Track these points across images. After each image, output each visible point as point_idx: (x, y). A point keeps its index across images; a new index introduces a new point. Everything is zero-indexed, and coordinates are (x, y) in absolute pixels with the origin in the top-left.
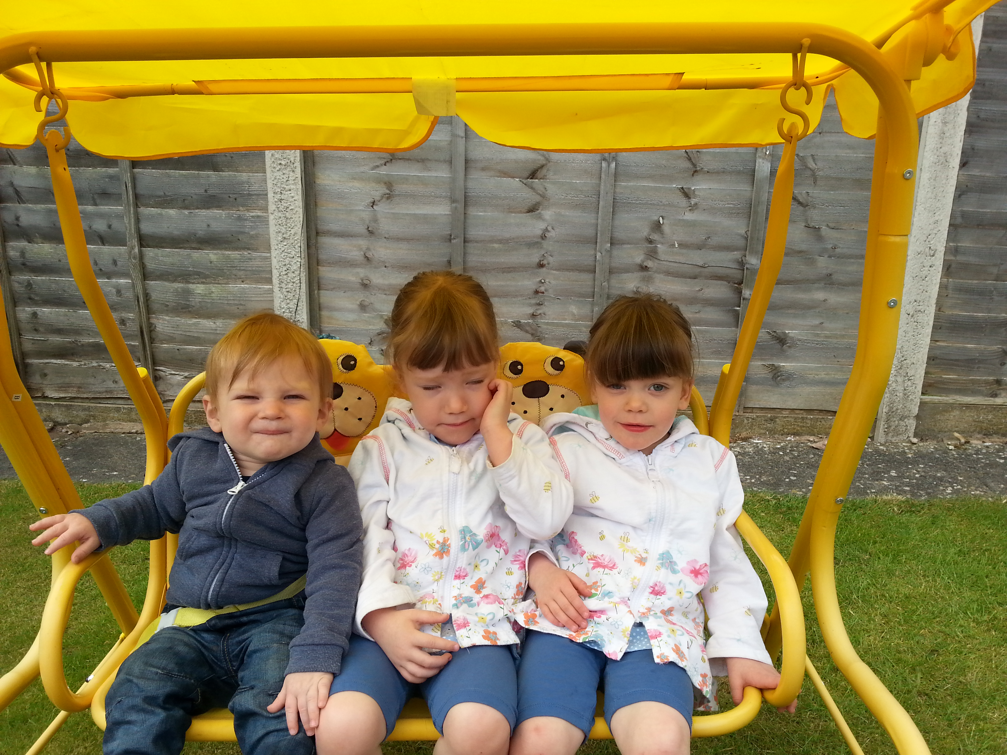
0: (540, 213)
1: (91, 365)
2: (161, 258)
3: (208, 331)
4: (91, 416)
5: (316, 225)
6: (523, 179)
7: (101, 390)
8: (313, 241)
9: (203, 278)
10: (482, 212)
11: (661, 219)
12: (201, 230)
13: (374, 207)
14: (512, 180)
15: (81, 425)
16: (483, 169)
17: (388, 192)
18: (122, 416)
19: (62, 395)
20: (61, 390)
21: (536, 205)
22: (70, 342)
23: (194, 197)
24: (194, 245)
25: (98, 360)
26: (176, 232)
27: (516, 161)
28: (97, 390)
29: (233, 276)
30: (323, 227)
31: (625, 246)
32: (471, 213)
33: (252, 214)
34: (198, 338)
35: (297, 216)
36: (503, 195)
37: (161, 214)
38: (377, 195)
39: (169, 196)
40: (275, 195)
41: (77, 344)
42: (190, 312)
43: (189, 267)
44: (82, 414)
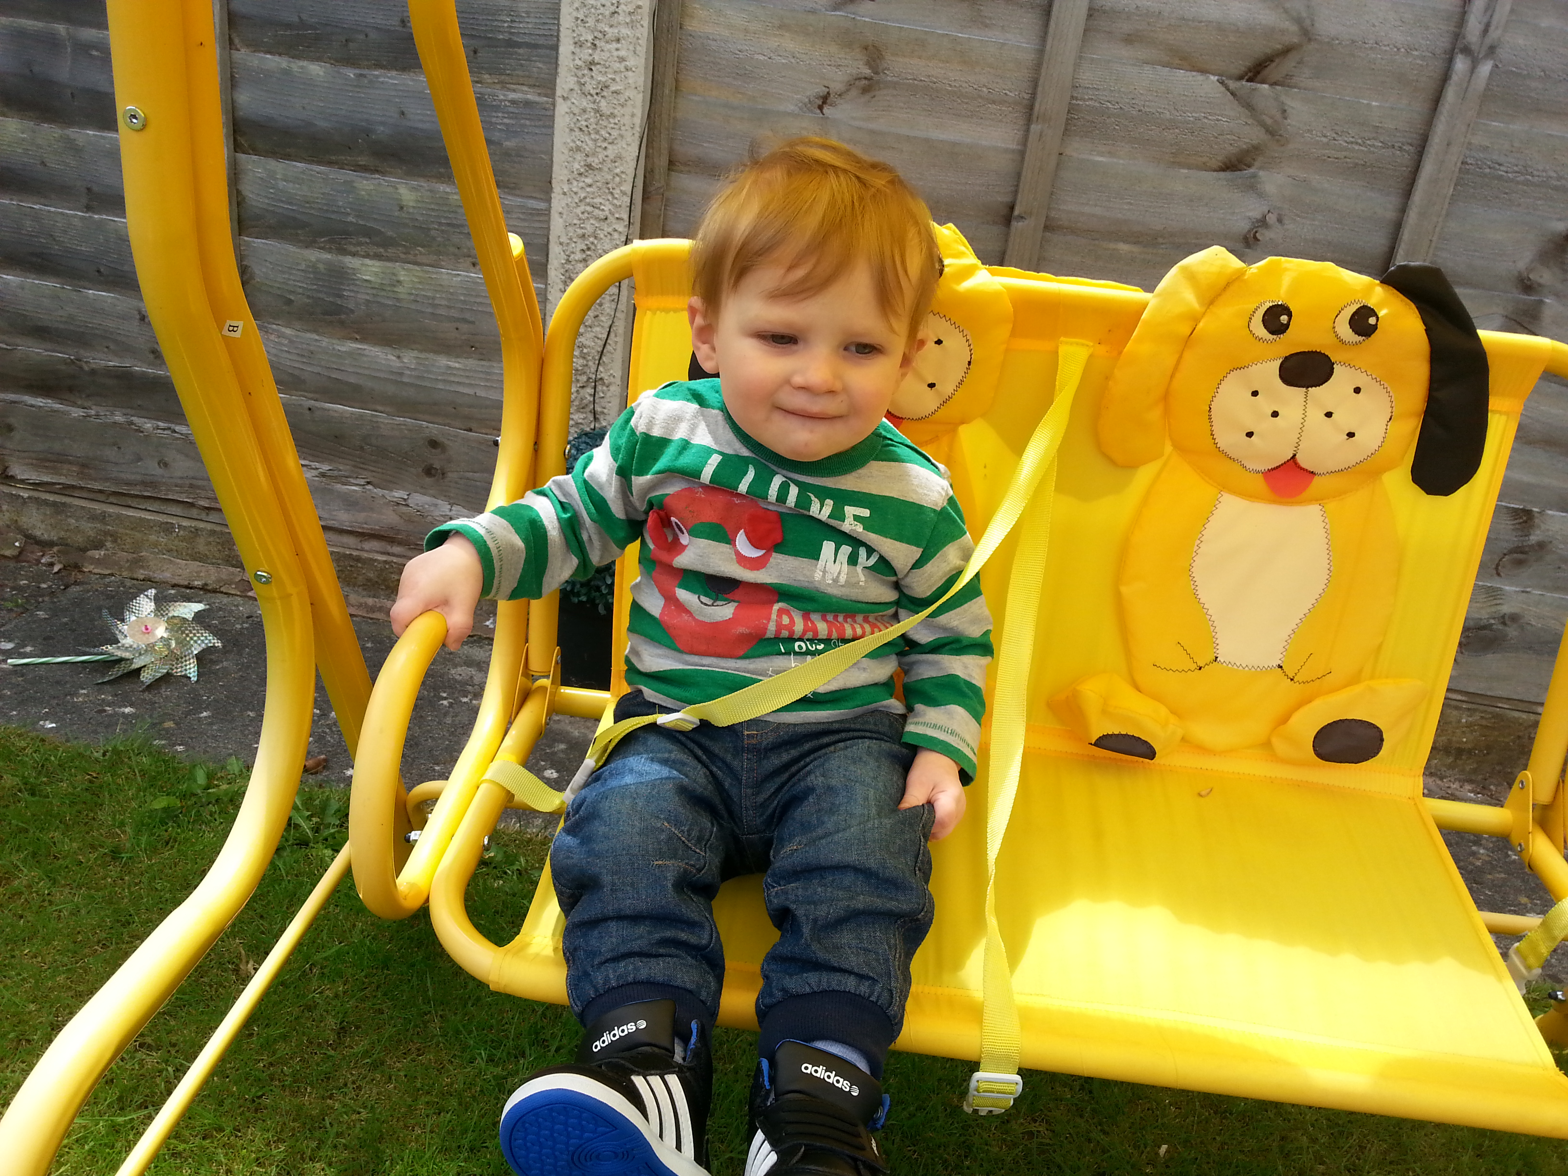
0: (1254, 176)
1: (110, 420)
2: (282, 184)
3: (382, 375)
4: (106, 533)
5: (671, 140)
6: (1230, 77)
7: (133, 477)
8: (658, 182)
9: (378, 245)
10: (1101, 154)
12: (382, 123)
13: (825, 110)
14: (1200, 77)
15: (84, 550)
16: (1129, 39)
17: (867, 72)
18: (176, 542)
19: (46, 479)
20: (46, 467)
21: (1248, 151)
22: (64, 361)
23: (373, 35)
24: (363, 160)
25: (129, 411)
26: (322, 124)
27: (1220, 28)
28: (123, 476)
29: (452, 249)
30: (687, 150)
32: (1075, 154)
33: (512, 96)
34: (357, 389)
35: (628, 110)
36: (1168, 115)
37: (287, 72)
38: (837, 80)
39: (311, 27)
40: (577, 50)
41: (81, 368)
42: (342, 323)
43: (349, 214)
44: (89, 528)
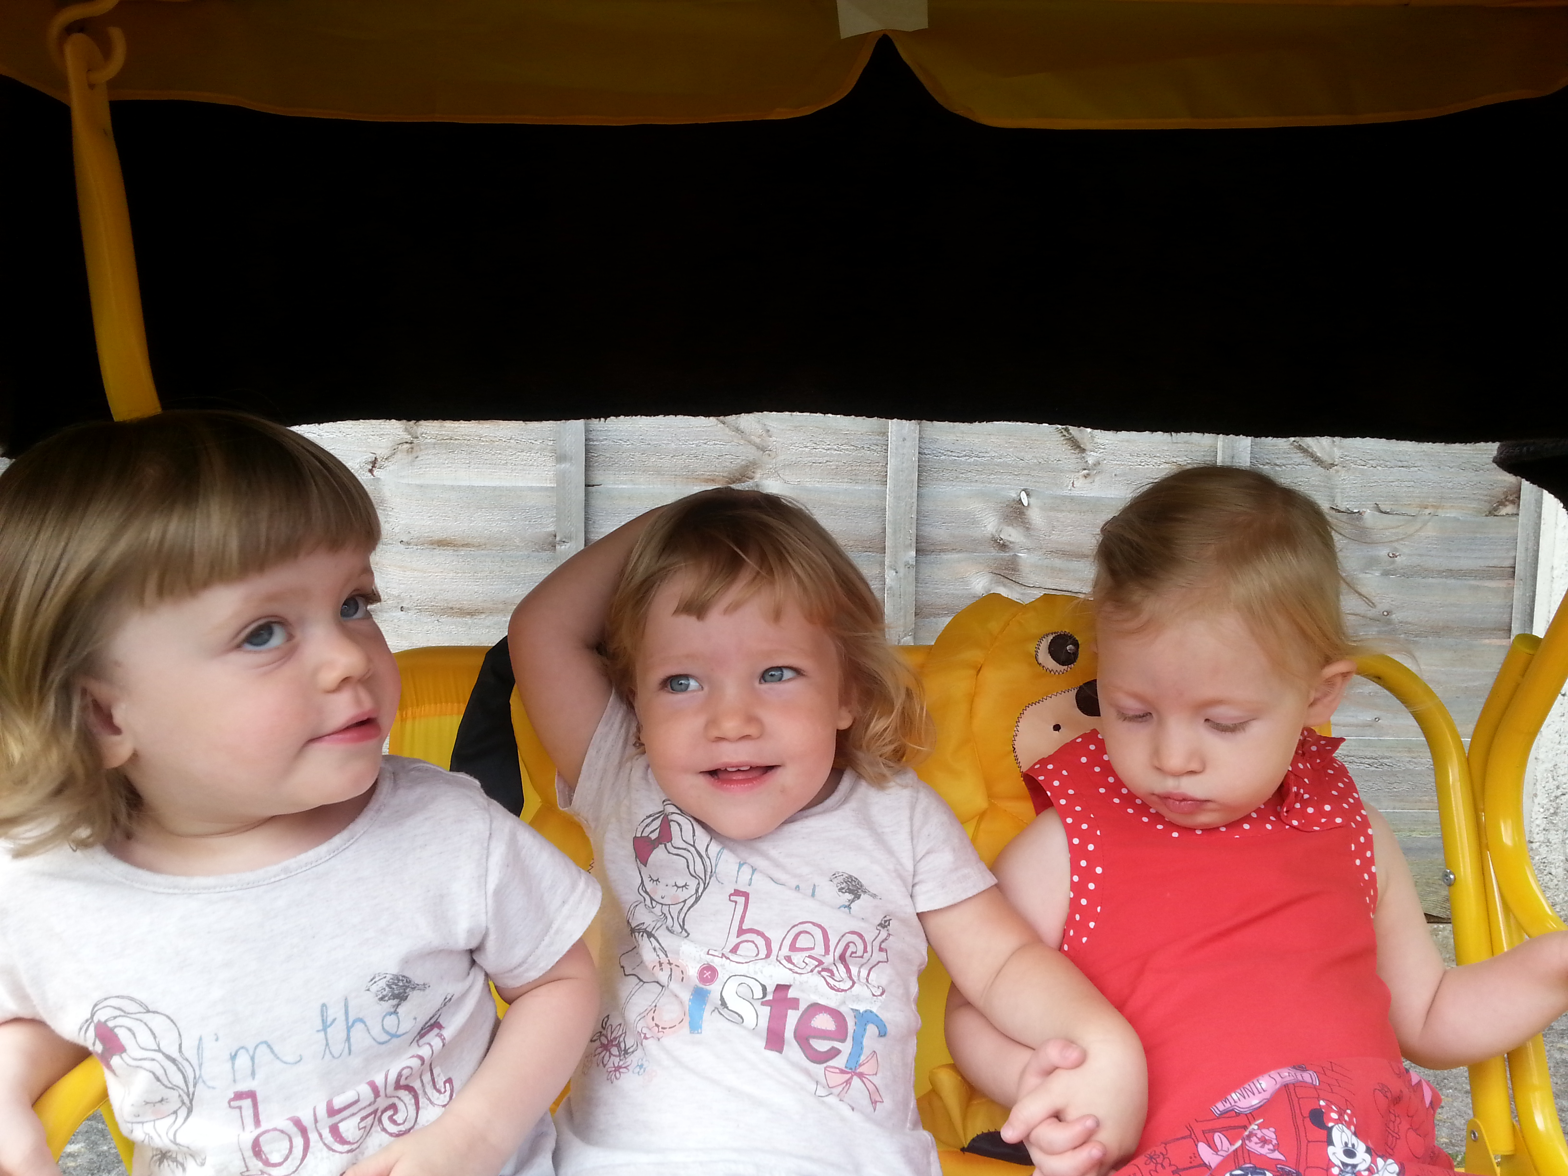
10: (625, 483)
11: (1023, 495)
13: (376, 471)
17: (408, 438)
21: (746, 466)
31: (946, 557)
32: (602, 486)
38: (382, 447)
